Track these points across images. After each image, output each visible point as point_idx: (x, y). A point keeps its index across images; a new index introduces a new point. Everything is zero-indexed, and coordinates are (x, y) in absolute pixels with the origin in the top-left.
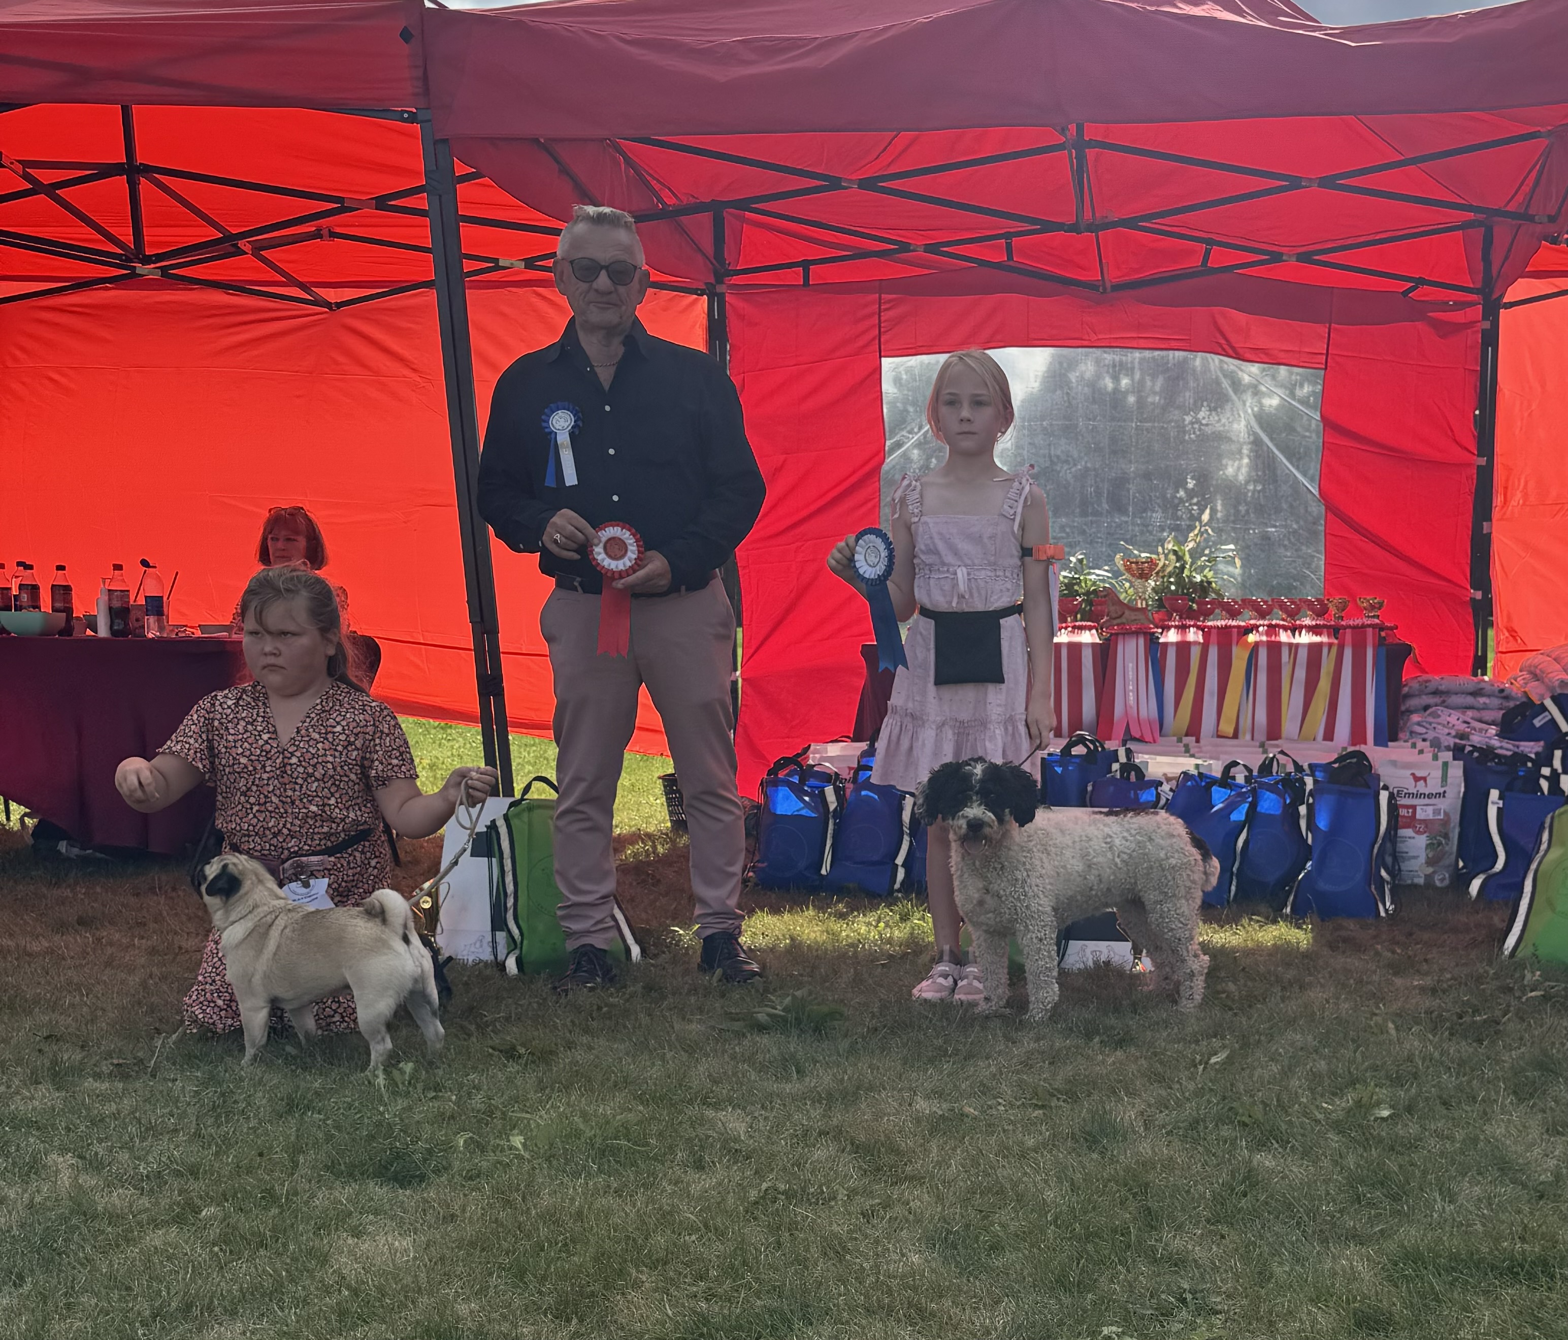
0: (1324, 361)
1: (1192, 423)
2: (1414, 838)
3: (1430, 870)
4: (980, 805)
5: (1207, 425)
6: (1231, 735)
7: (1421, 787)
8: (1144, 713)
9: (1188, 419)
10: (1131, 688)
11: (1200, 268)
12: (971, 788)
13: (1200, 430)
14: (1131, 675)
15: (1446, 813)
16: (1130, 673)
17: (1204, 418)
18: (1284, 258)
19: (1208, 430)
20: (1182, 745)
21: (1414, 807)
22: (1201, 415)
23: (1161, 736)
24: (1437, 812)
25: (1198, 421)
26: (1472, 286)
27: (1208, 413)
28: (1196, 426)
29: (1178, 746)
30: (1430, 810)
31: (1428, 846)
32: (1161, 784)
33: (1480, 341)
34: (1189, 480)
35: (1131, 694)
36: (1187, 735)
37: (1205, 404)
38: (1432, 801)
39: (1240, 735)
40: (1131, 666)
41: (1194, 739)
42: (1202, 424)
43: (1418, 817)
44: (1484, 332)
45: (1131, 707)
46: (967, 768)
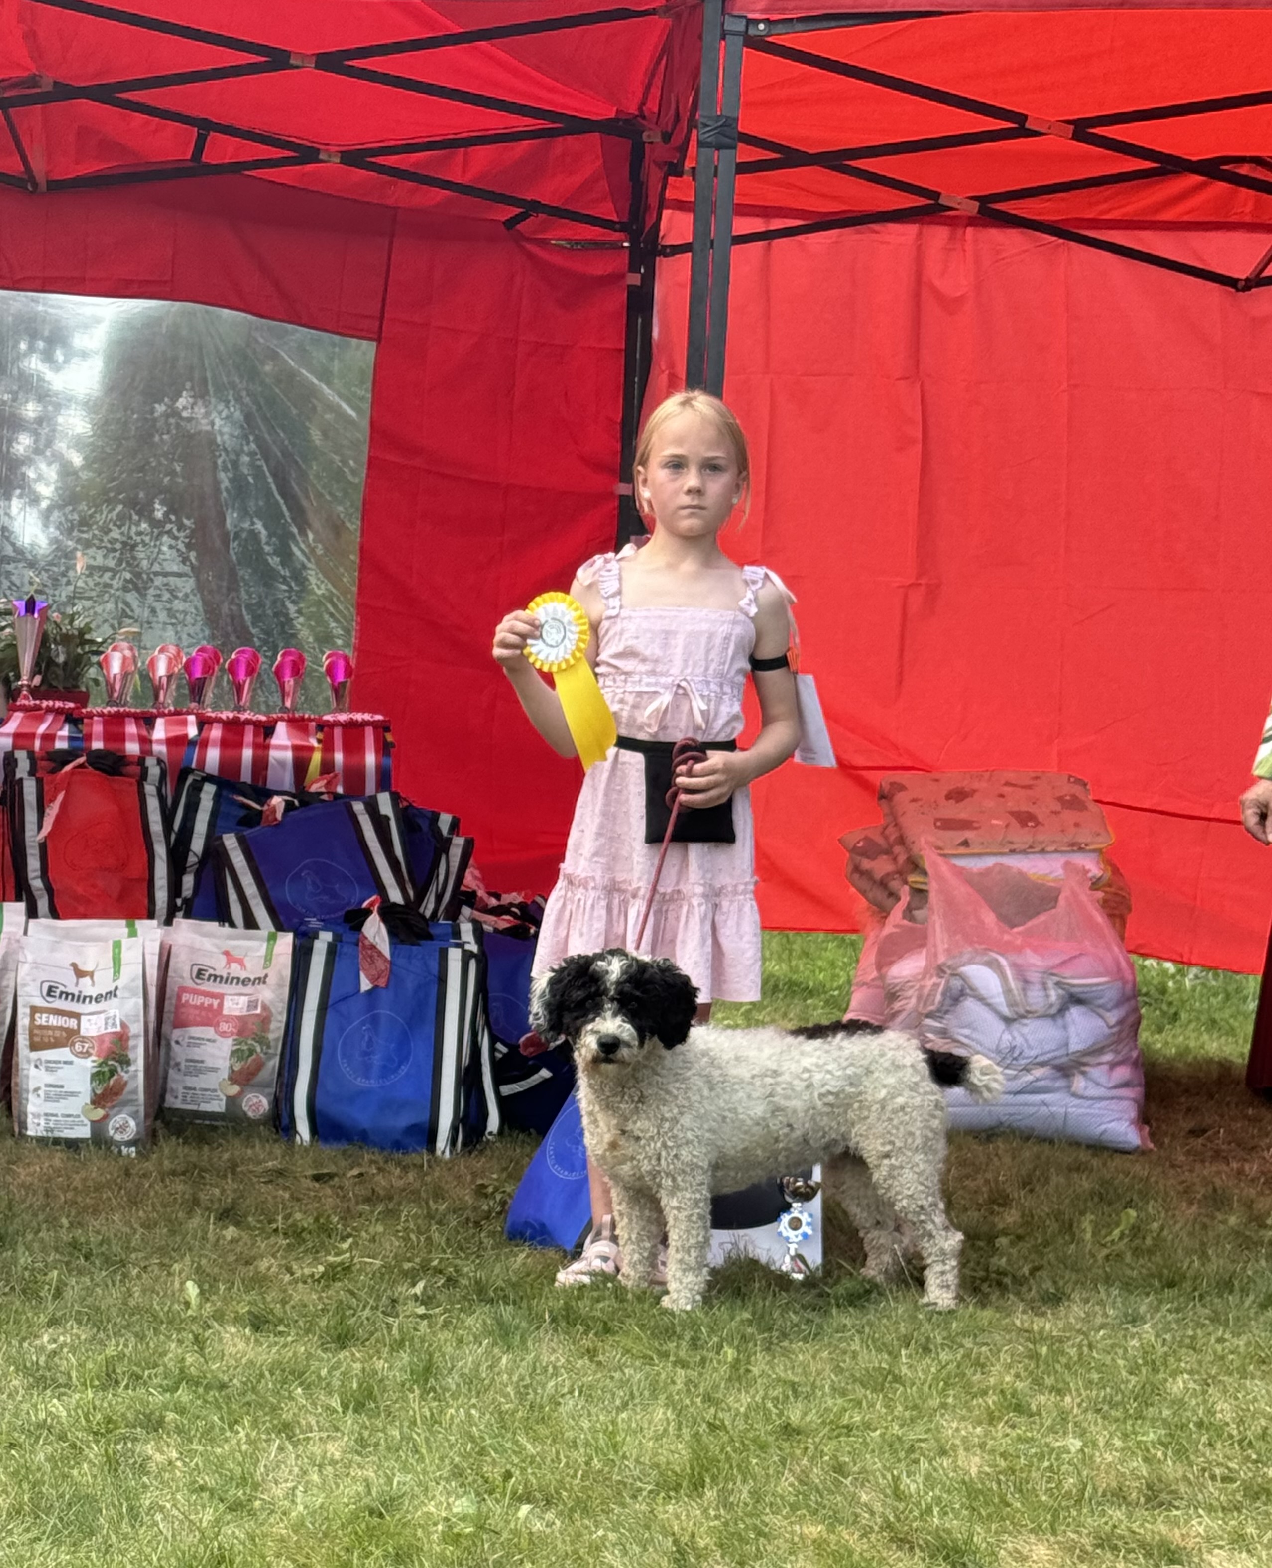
0: (376, 329)
1: (167, 416)
2: (214, 1041)
3: (235, 1089)
4: (615, 1015)
5: (189, 420)
7: (235, 970)
9: (160, 409)
11: (191, 164)
12: (605, 992)
13: (178, 426)
15: (265, 1008)
17: (185, 408)
18: (322, 156)
19: (191, 428)
21: (220, 997)
22: (181, 402)
24: (252, 1005)
25: (176, 413)
26: (616, 219)
27: (191, 400)
28: (172, 421)
30: (243, 1000)
31: (233, 1053)
33: (624, 305)
34: (157, 506)
37: (188, 385)
38: (249, 989)
42: (181, 418)
43: (225, 1012)
44: (631, 289)
46: (600, 963)
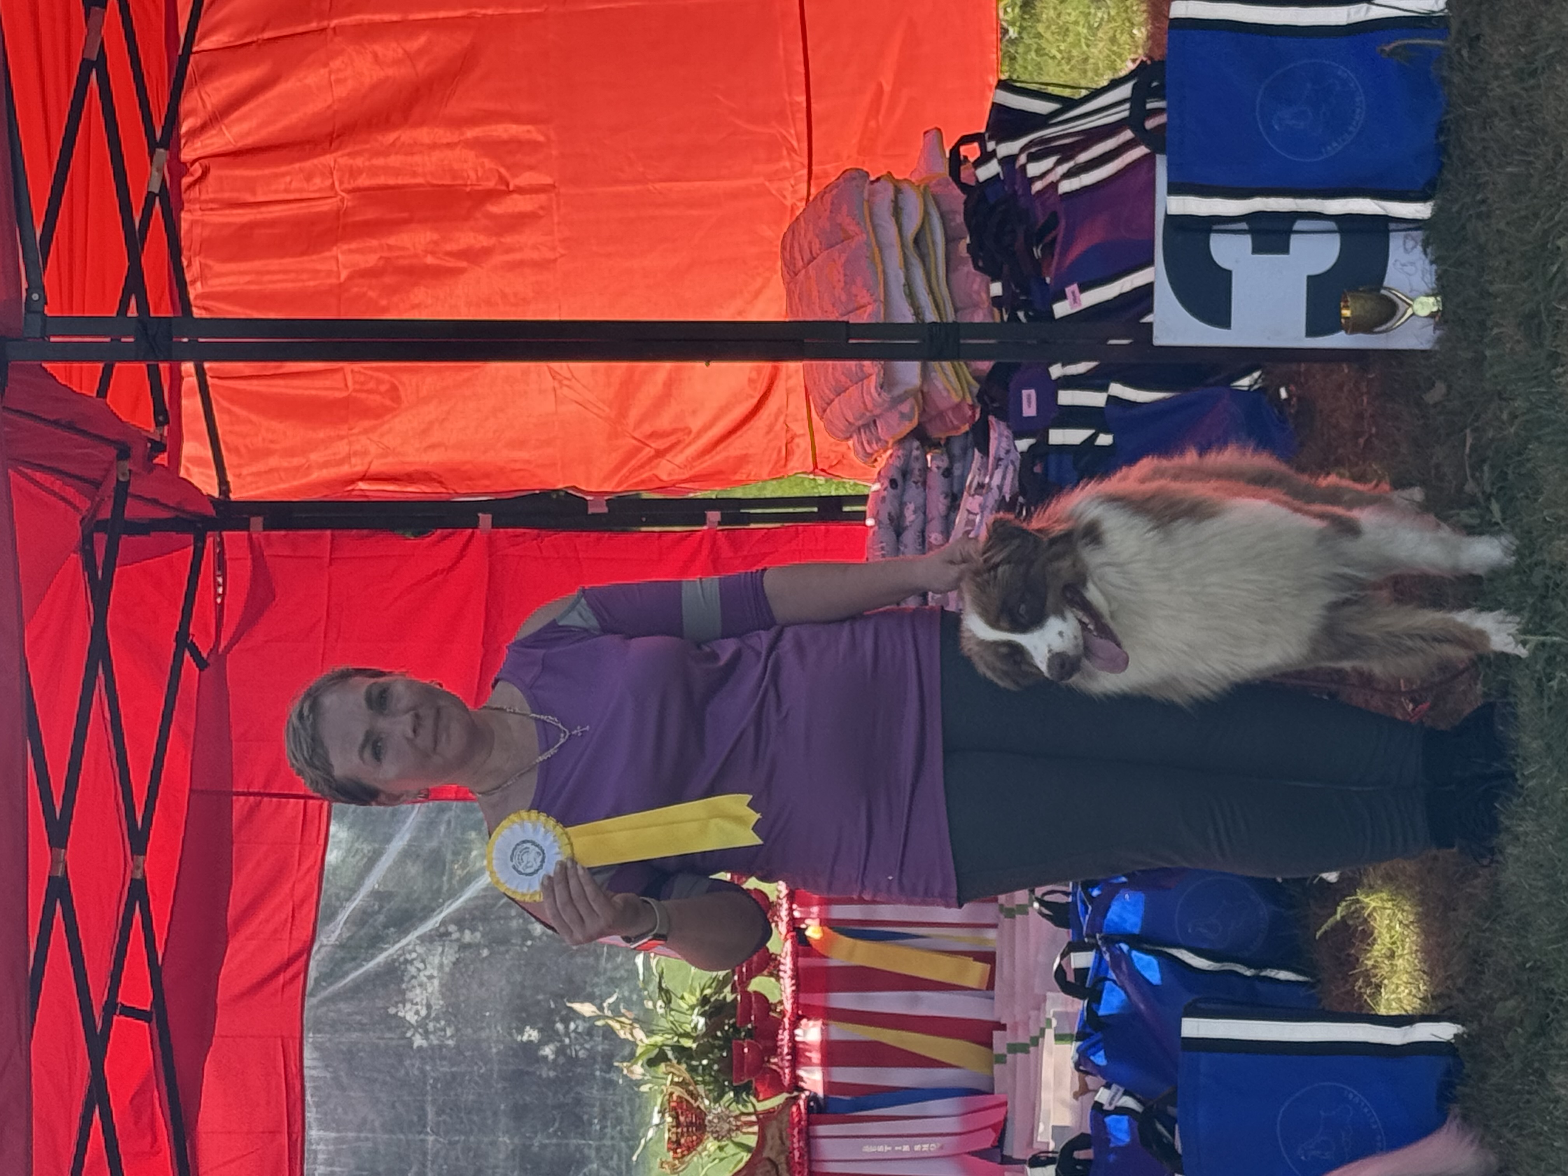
6: (988, 967)
8: (952, 1125)
10: (906, 1148)
11: (154, 1022)
14: (883, 1148)
16: (880, 1149)
18: (139, 876)
20: (1010, 1057)
23: (992, 1093)
26: (192, 548)
28: (431, 1026)
29: (1015, 1065)
32: (1097, 1106)
33: (283, 533)
34: (525, 1038)
35: (917, 1148)
36: (989, 1045)
37: (392, 1011)
39: (988, 948)
40: (869, 1149)
41: (996, 1034)
42: (428, 1016)
44: (268, 525)
45: (942, 1148)
